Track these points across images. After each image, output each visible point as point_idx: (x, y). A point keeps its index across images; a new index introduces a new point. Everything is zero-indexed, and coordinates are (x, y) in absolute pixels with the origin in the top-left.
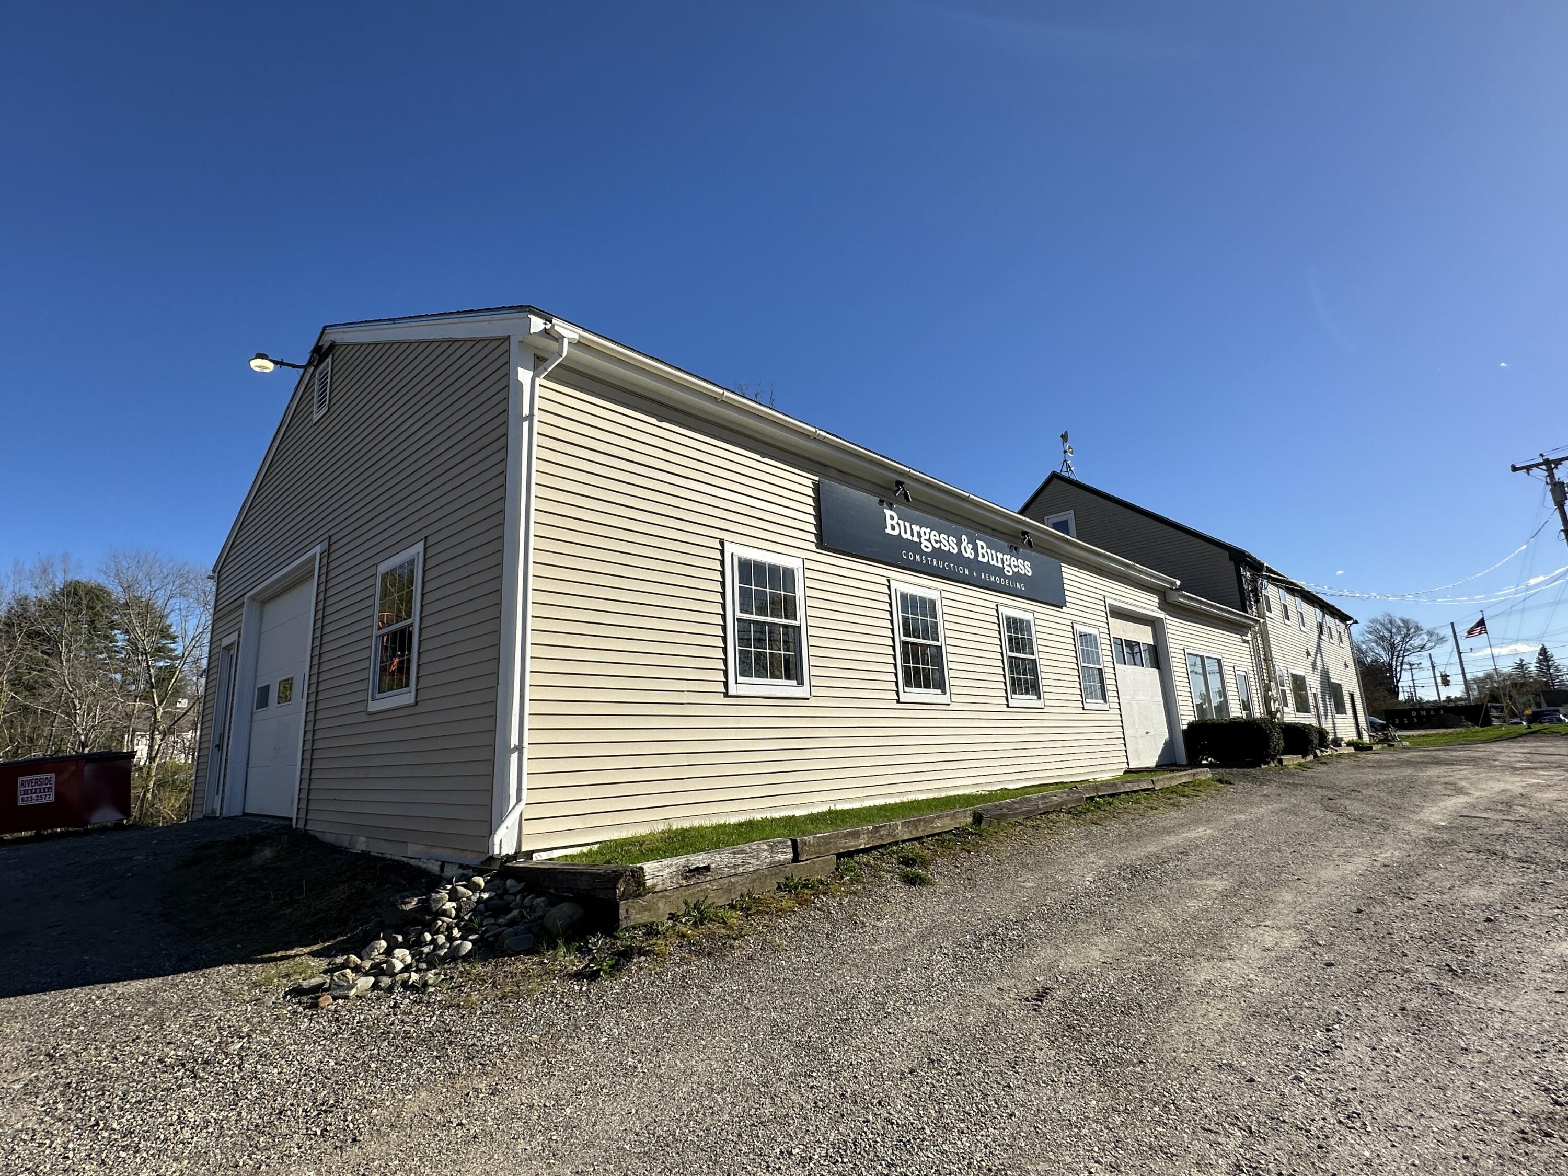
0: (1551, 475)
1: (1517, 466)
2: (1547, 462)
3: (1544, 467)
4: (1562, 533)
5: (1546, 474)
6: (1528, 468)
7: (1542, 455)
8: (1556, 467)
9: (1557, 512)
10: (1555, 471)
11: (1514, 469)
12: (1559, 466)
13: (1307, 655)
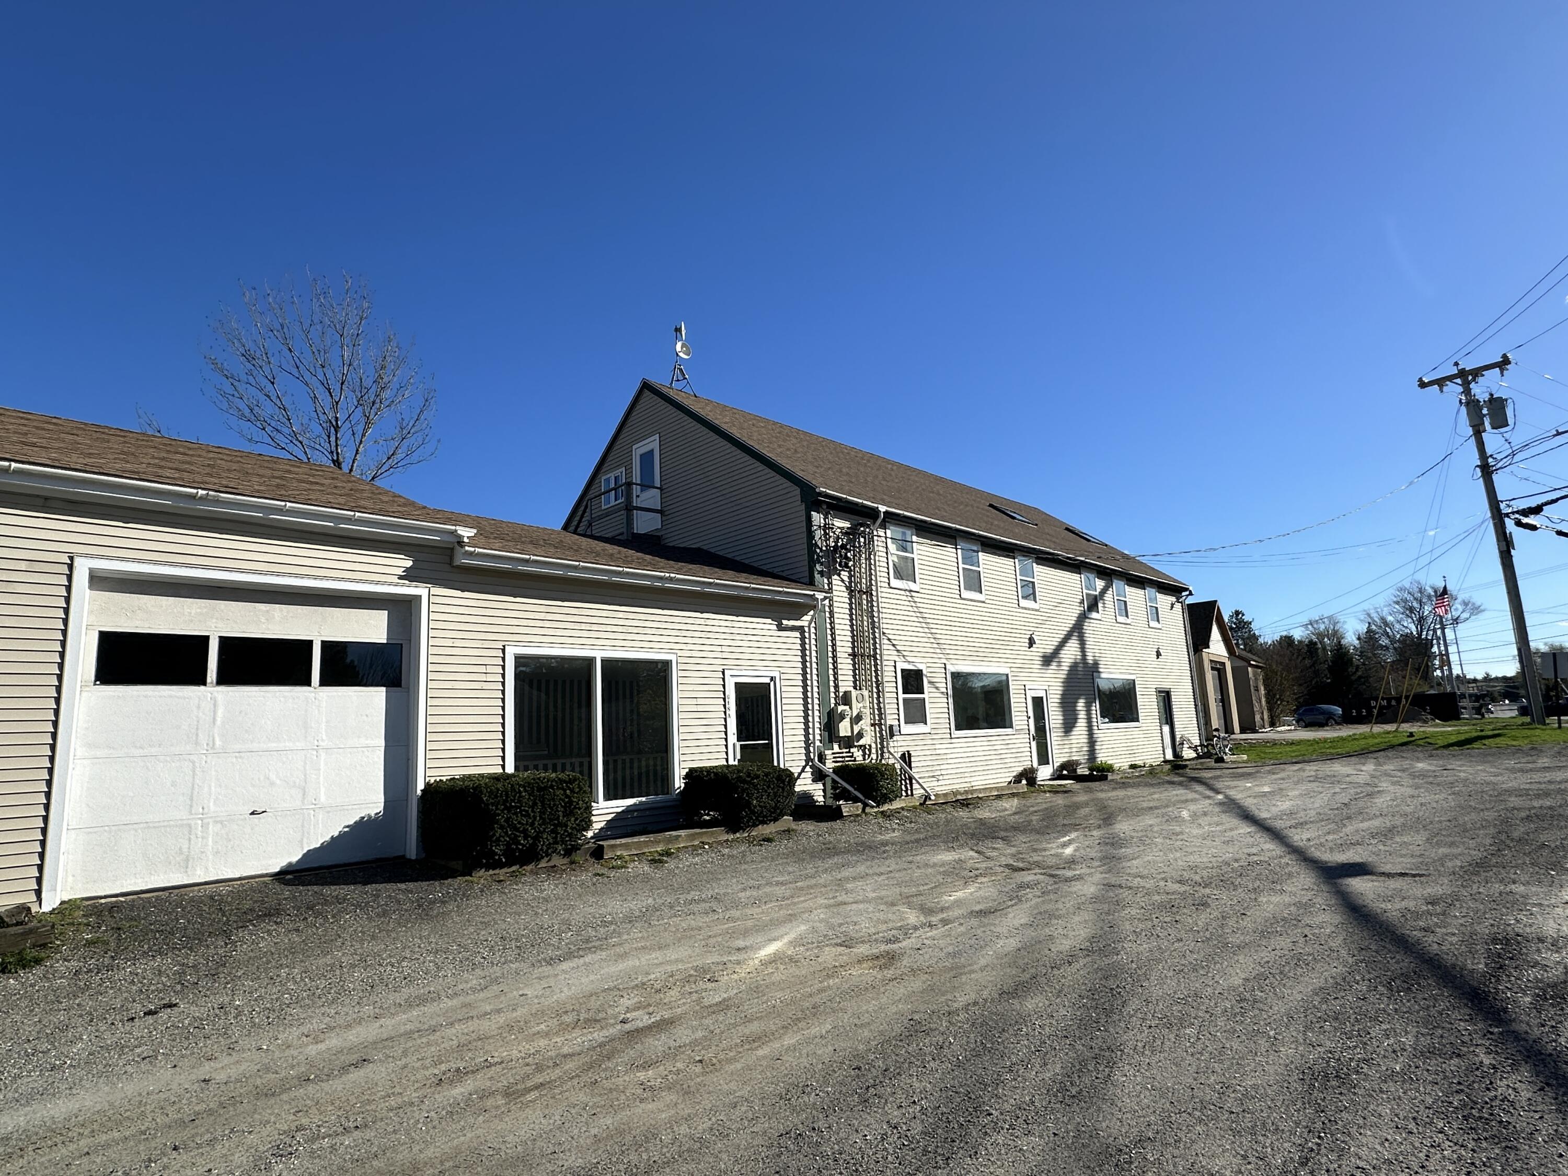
0: (1467, 391)
1: (1426, 380)
2: (1462, 374)
3: (1459, 381)
4: (1478, 470)
5: (1461, 389)
6: (1440, 382)
7: (1456, 364)
8: (1474, 380)
9: (1473, 441)
10: (1472, 385)
11: (1423, 385)
12: (1480, 379)
13: (1031, 642)
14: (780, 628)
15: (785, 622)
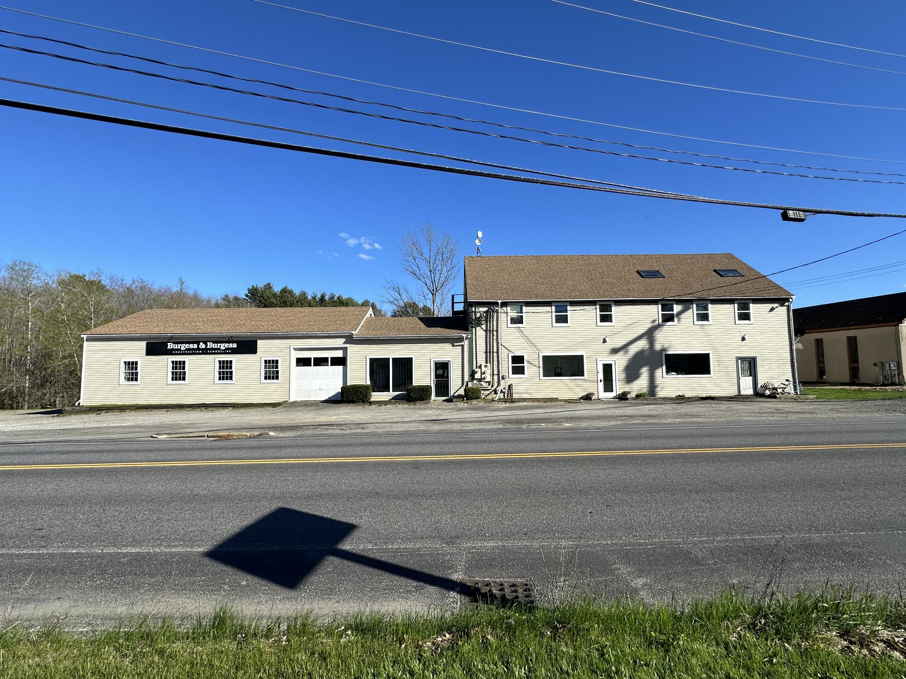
13: (604, 341)
14: (453, 346)
15: (455, 344)
